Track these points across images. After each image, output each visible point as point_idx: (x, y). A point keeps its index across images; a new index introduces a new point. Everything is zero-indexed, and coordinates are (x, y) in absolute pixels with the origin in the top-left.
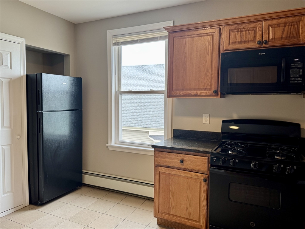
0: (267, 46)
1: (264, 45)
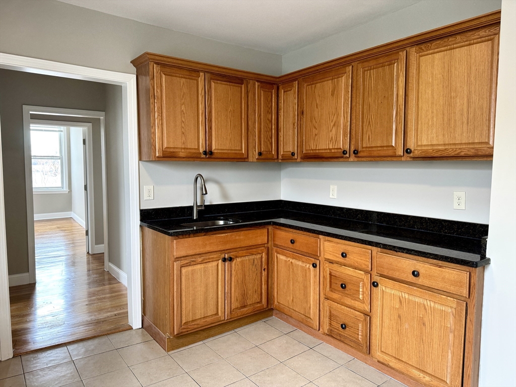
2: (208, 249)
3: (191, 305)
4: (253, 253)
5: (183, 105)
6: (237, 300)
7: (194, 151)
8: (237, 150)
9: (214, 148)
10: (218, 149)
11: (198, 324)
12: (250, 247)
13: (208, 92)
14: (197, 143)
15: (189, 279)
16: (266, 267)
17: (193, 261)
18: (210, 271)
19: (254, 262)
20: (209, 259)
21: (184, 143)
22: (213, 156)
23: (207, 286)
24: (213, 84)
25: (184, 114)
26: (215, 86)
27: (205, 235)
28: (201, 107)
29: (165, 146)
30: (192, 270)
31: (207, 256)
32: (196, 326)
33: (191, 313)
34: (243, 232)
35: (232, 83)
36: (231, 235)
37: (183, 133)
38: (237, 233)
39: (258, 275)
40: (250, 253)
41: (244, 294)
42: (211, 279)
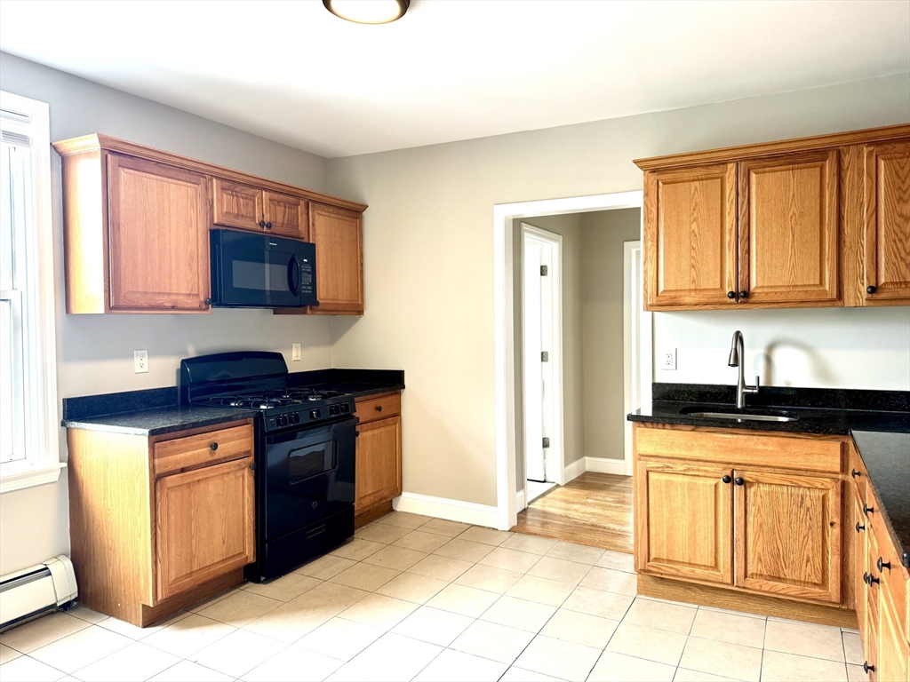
0: (269, 231)
1: (265, 229)
2: (696, 454)
3: (665, 534)
4: (800, 483)
5: (695, 223)
6: (760, 559)
7: (715, 293)
8: (809, 285)
9: (753, 285)
10: (762, 287)
11: (678, 570)
12: (797, 472)
13: (743, 193)
14: (718, 280)
15: (661, 492)
16: (837, 520)
17: (668, 467)
18: (701, 492)
19: (802, 503)
20: (698, 470)
21: (694, 281)
22: (753, 300)
23: (694, 515)
24: (753, 176)
25: (695, 236)
26: (757, 179)
27: (692, 430)
28: (730, 220)
29: (661, 288)
30: (667, 481)
31: (695, 466)
32: (673, 572)
33: (665, 548)
34: (775, 439)
35: (798, 163)
36: (745, 440)
37: (693, 267)
38: (759, 438)
39: (815, 529)
40: (792, 482)
41: (779, 555)
42: (702, 504)
